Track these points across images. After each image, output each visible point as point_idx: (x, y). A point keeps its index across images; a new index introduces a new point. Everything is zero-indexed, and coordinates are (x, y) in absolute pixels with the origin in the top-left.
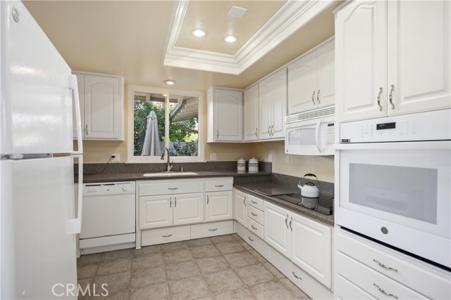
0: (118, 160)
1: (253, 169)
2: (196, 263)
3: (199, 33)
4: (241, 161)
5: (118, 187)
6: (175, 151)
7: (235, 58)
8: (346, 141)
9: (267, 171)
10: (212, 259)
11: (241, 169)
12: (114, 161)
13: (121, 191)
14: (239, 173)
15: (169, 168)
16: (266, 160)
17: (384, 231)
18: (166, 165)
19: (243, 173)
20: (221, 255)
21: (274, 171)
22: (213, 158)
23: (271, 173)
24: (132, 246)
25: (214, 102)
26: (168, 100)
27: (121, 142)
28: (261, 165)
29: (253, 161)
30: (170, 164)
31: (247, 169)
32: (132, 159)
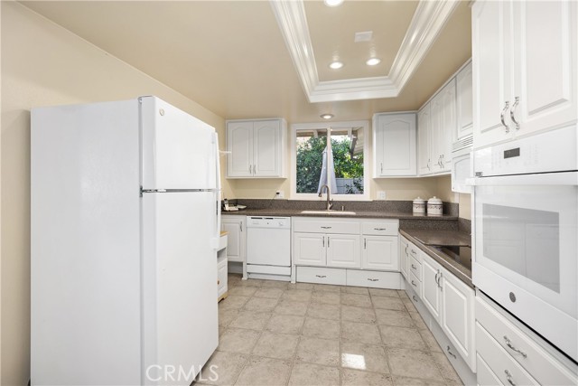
0: (282, 196)
1: (435, 212)
2: (340, 309)
3: (336, 66)
4: (418, 201)
5: (276, 221)
6: (354, 189)
7: (390, 78)
8: (479, 174)
10: (359, 309)
11: (418, 211)
12: (278, 197)
13: (278, 226)
14: (415, 215)
15: (329, 206)
16: (451, 201)
17: (513, 298)
18: (326, 203)
19: (421, 215)
20: (372, 307)
21: (461, 215)
22: (381, 196)
23: (458, 218)
24: (287, 279)
25: (377, 131)
26: (329, 134)
27: (285, 179)
28: (446, 207)
29: (433, 201)
30: (331, 202)
31: (426, 211)
32: (295, 196)
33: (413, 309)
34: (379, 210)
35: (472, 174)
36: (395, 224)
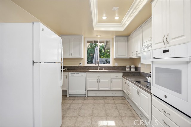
0: (82, 65)
1: (133, 70)
2: (104, 105)
3: (104, 18)
4: (128, 66)
5: (80, 74)
6: (105, 62)
7: (121, 24)
8: (154, 58)
9: (139, 71)
10: (111, 105)
11: (128, 70)
12: (80, 65)
13: (81, 76)
14: (127, 71)
15: (99, 68)
16: (138, 66)
17: (166, 96)
18: (98, 67)
19: (129, 71)
20: (115, 103)
21: (141, 71)
22: (116, 65)
23: (140, 72)
24: (84, 96)
25: (116, 42)
26: (99, 42)
29: (133, 66)
31: (130, 70)
32: (86, 65)
33: (127, 103)
34: (116, 70)
35: (152, 58)
36: (121, 74)
